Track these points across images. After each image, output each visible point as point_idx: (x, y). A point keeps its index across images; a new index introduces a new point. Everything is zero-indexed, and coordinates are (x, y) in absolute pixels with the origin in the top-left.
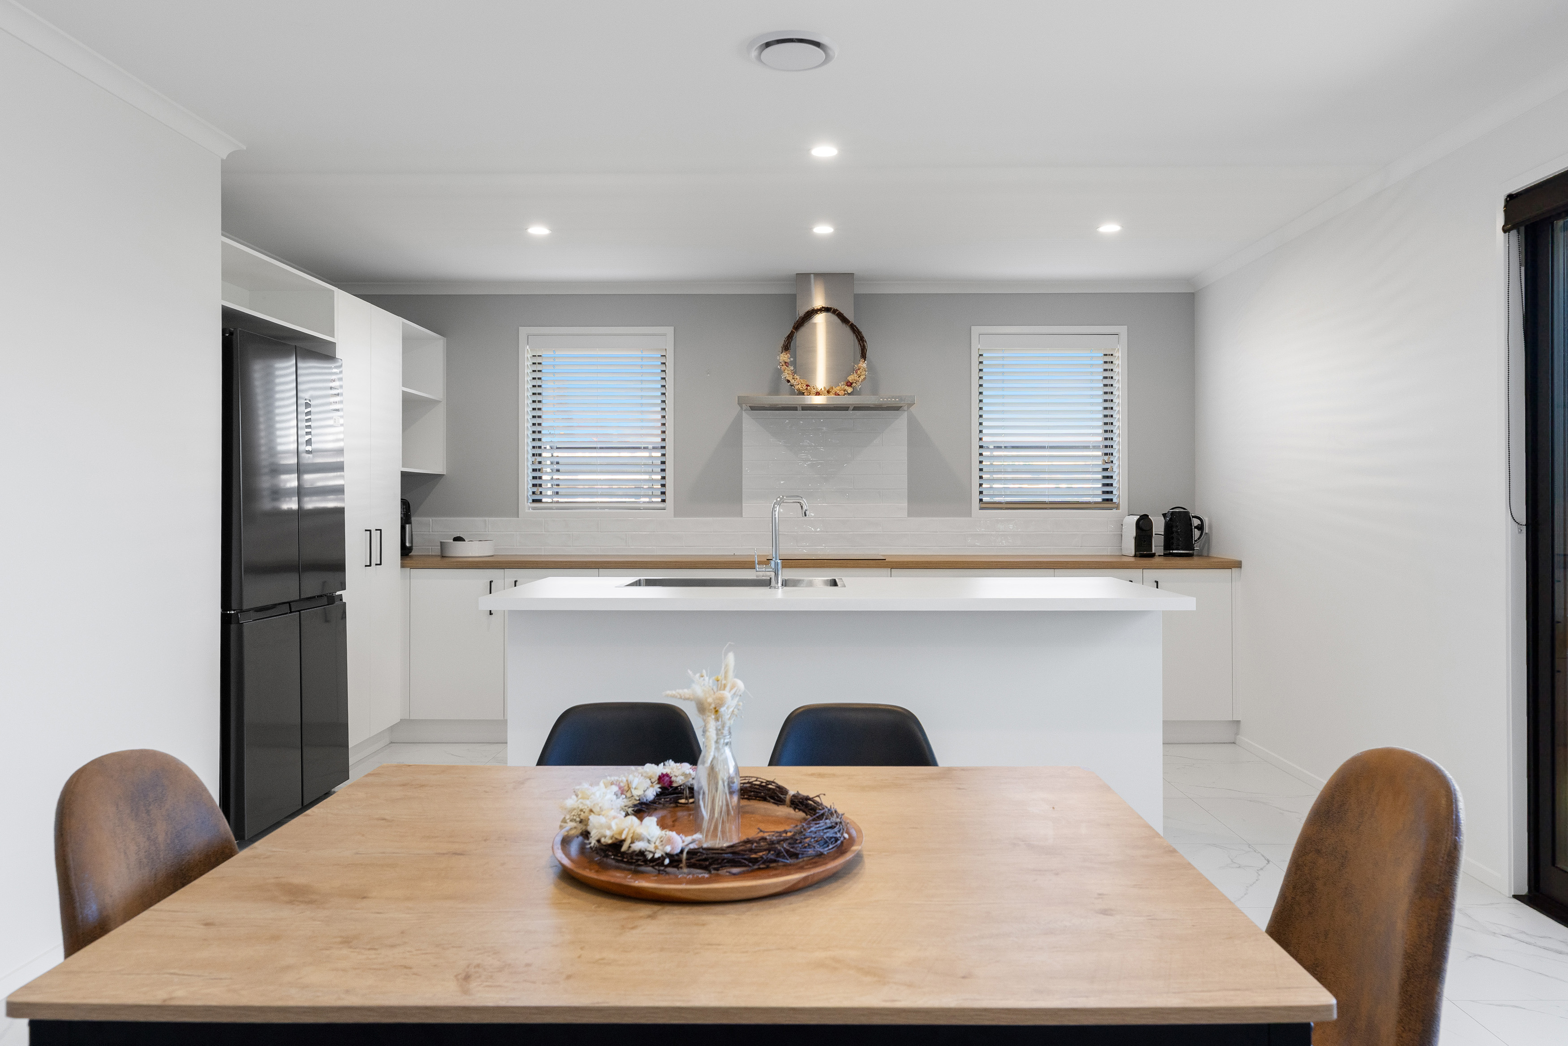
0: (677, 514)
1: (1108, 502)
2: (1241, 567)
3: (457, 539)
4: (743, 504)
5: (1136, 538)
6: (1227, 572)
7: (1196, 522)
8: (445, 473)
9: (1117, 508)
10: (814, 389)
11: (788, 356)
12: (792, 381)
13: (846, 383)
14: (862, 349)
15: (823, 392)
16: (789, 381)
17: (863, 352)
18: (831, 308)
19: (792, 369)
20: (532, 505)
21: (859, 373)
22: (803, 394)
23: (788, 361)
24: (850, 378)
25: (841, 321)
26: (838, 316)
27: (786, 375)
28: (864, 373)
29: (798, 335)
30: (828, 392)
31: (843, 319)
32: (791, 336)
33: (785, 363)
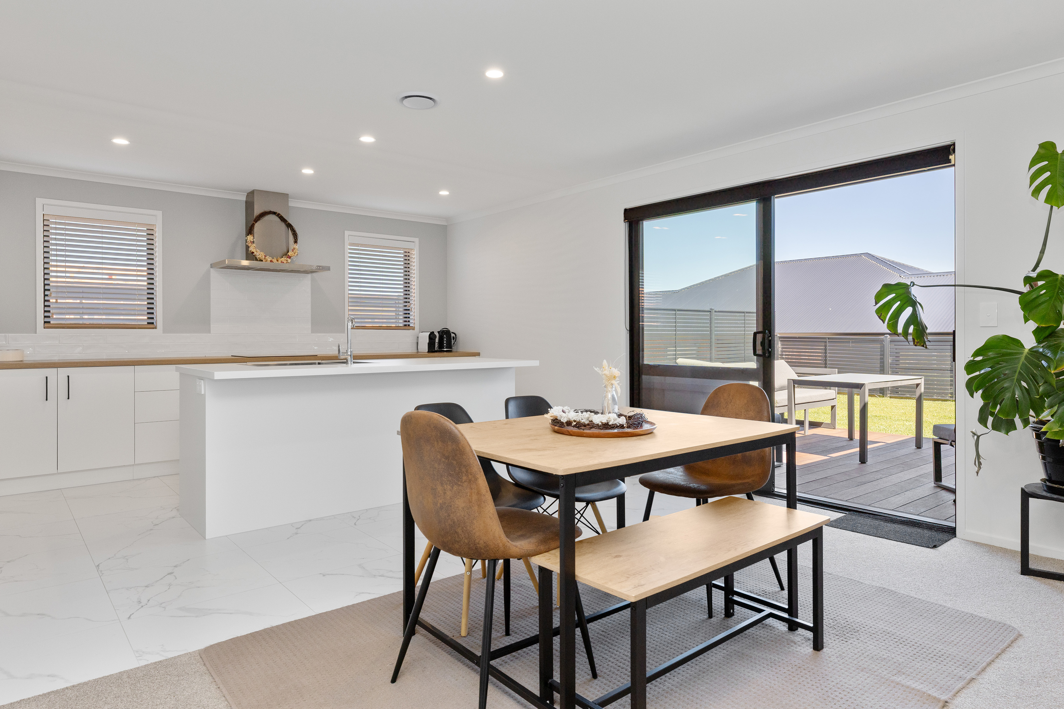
0: (164, 332)
1: (407, 326)
2: (480, 355)
4: (211, 326)
5: (429, 344)
7: (453, 335)
9: (413, 329)
10: (269, 259)
11: (252, 238)
12: (255, 253)
13: (287, 256)
14: (294, 237)
15: (275, 260)
16: (253, 253)
17: (295, 239)
18: (276, 213)
19: (255, 245)
20: (47, 325)
21: (295, 251)
22: (262, 261)
23: (252, 240)
24: (290, 254)
25: (281, 220)
26: (279, 218)
27: (252, 249)
28: (297, 251)
29: (257, 226)
30: (277, 261)
31: (283, 219)
32: (253, 226)
33: (251, 242)
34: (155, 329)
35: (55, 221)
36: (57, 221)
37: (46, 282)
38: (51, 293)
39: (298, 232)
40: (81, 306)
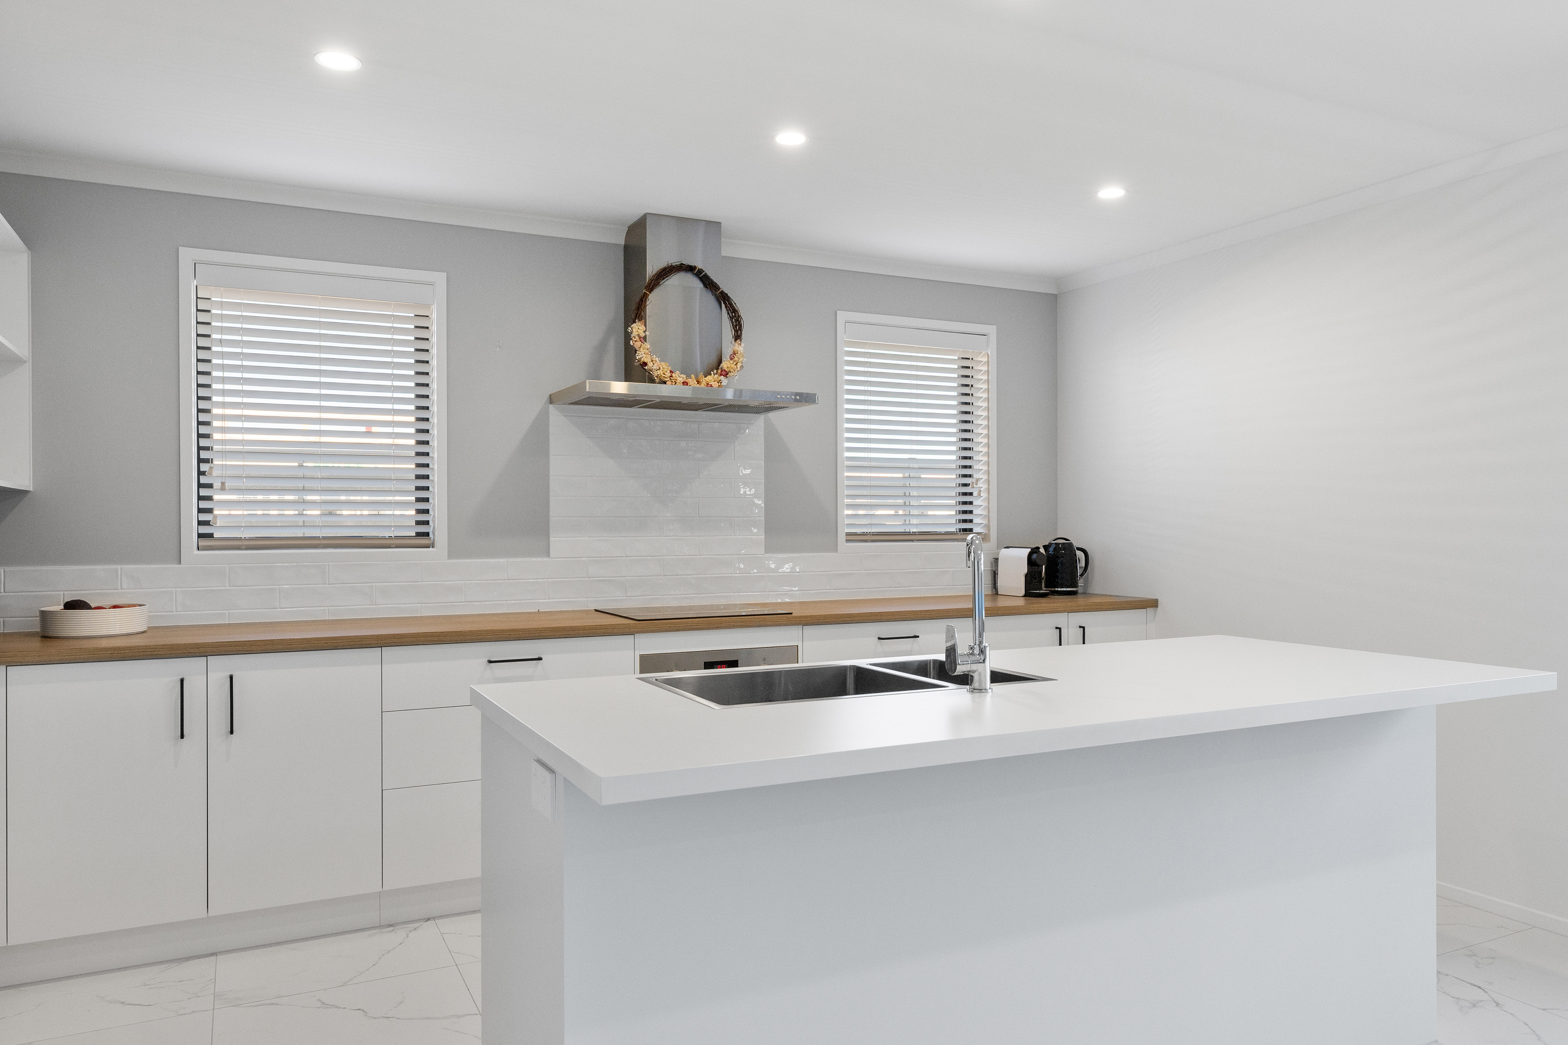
0: (451, 555)
2: (1157, 606)
3: (72, 605)
4: (552, 539)
5: (1026, 576)
6: (1140, 614)
7: (1079, 555)
8: (32, 490)
10: (680, 377)
11: (642, 328)
12: (650, 364)
13: (719, 371)
14: (734, 327)
15: (692, 382)
16: (645, 364)
17: (736, 331)
18: (695, 267)
19: (648, 346)
20: (204, 542)
21: (736, 359)
22: (665, 383)
23: (642, 335)
24: (725, 365)
25: (705, 286)
26: (701, 279)
27: (643, 355)
28: (741, 359)
29: (653, 299)
30: (698, 382)
31: (708, 283)
32: (643, 299)
33: (640, 338)
34: (431, 549)
35: (220, 300)
36: (224, 300)
37: (204, 442)
38: (211, 468)
39: (742, 313)
40: (301, 474)
